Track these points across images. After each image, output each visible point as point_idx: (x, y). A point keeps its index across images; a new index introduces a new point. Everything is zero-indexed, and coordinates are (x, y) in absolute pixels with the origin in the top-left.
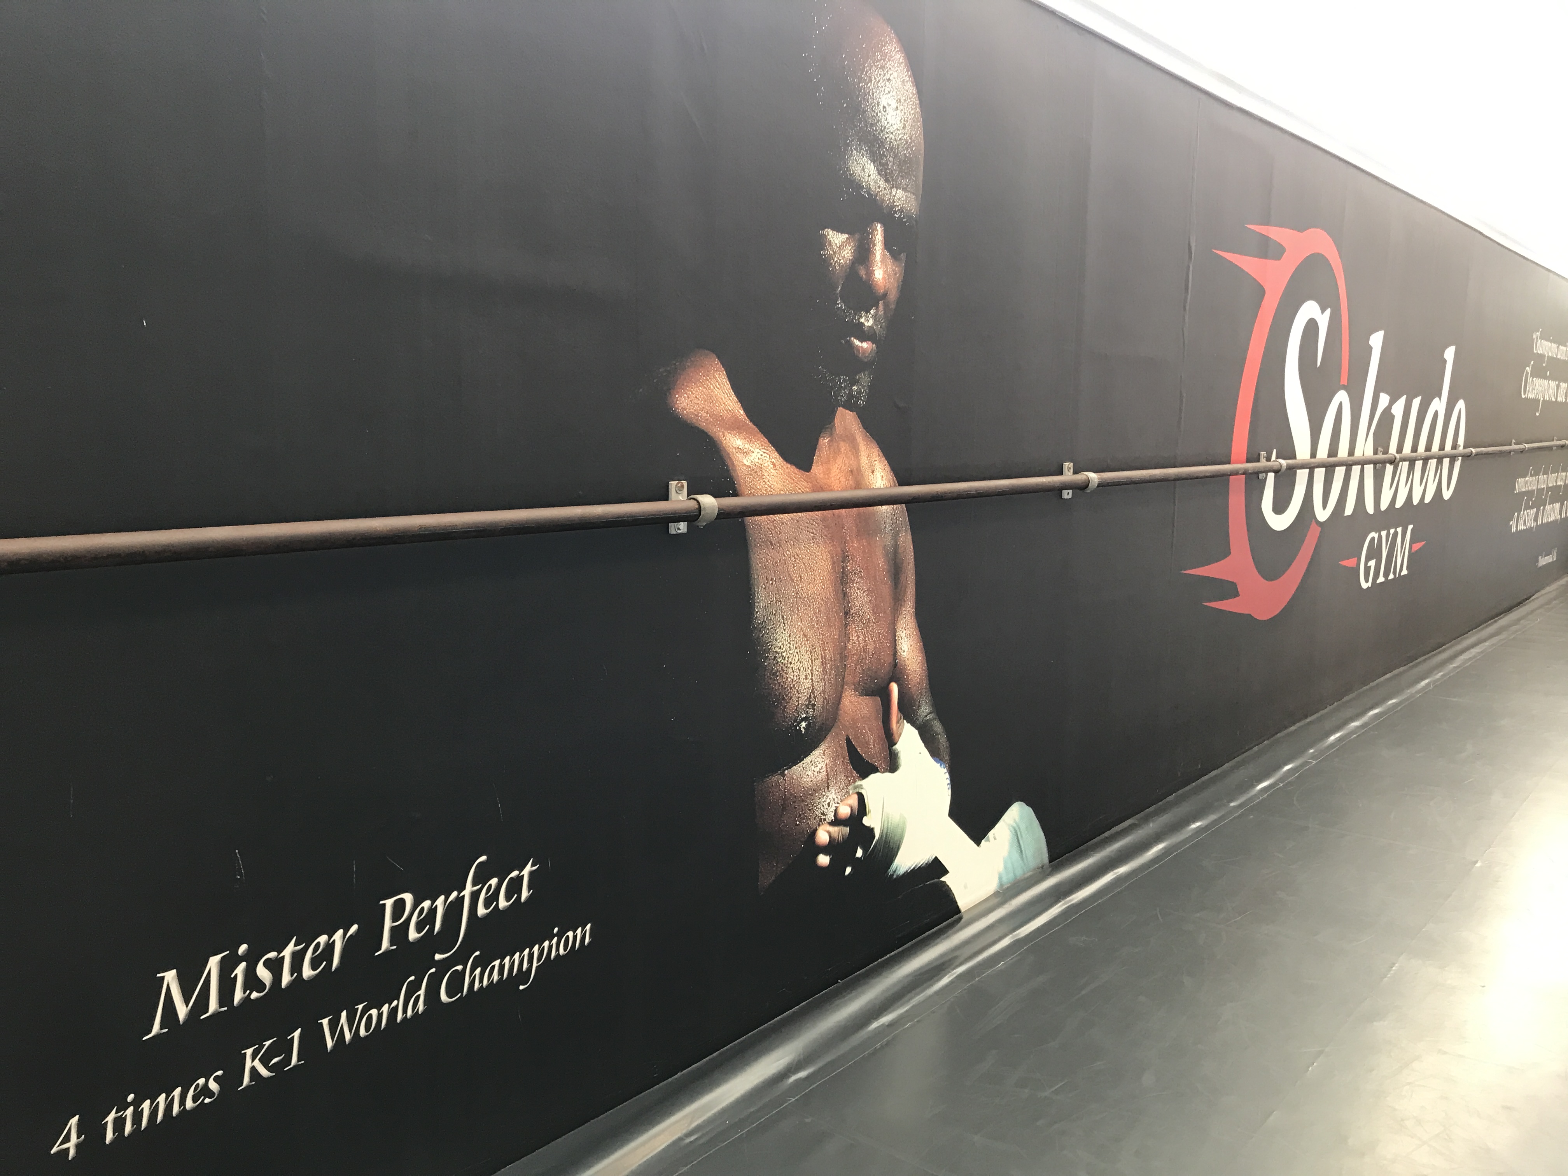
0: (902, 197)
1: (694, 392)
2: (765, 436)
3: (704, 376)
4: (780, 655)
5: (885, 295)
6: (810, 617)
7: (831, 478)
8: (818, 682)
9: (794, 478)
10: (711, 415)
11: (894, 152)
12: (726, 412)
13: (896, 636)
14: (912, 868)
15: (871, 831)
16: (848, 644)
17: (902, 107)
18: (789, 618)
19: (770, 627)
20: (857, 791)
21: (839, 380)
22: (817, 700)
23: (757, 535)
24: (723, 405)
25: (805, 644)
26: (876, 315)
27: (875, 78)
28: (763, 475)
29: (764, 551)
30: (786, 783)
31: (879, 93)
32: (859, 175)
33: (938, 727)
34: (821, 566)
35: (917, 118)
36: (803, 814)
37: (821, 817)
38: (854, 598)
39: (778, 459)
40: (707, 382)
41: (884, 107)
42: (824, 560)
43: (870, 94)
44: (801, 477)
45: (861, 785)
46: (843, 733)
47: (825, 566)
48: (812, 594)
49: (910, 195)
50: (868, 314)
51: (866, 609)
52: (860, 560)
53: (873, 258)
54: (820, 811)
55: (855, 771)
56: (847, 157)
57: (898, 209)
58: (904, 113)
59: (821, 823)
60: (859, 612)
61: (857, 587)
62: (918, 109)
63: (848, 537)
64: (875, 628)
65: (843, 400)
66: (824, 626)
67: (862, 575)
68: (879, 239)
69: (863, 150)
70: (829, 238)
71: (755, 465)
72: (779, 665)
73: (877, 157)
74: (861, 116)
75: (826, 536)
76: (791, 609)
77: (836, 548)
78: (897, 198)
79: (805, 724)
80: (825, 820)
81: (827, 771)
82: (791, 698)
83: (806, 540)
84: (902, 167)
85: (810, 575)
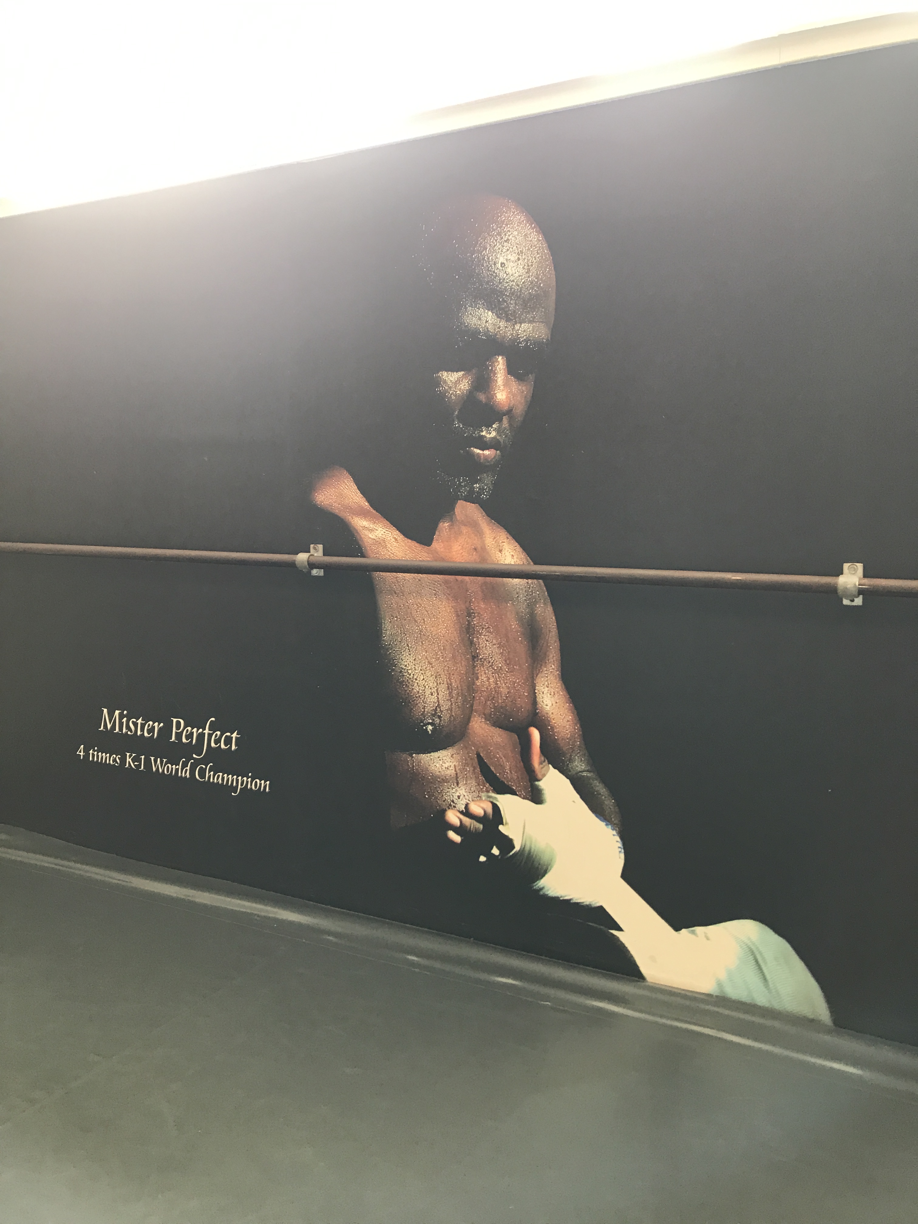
0: (528, 329)
2: (387, 520)
3: (336, 482)
4: (406, 671)
5: (509, 412)
6: (435, 651)
7: (453, 552)
8: (444, 701)
9: (415, 550)
10: (342, 506)
12: (354, 504)
13: (535, 690)
16: (477, 681)
18: (414, 647)
19: (396, 650)
20: (490, 800)
21: (459, 481)
22: (443, 714)
23: (382, 584)
25: (430, 669)
26: (499, 427)
27: (490, 245)
28: (386, 546)
29: (389, 596)
30: (414, 763)
31: (495, 255)
32: (475, 324)
34: (444, 616)
36: (431, 792)
37: (450, 803)
38: (482, 647)
39: (400, 536)
40: (339, 485)
41: (502, 264)
42: (447, 612)
43: (485, 259)
44: (422, 549)
45: (495, 797)
46: (473, 748)
47: (449, 616)
48: (436, 634)
49: (539, 324)
50: (490, 428)
51: (496, 658)
52: (487, 618)
53: (494, 384)
54: (449, 797)
55: (488, 784)
56: (460, 315)
57: (523, 339)
58: (528, 260)
59: (450, 807)
60: (488, 659)
61: (485, 639)
62: (546, 251)
63: (473, 598)
64: (508, 676)
65: (463, 495)
66: (449, 661)
67: (490, 630)
68: (500, 368)
69: (479, 304)
70: (443, 377)
71: (380, 538)
72: (405, 678)
73: (495, 305)
74: (475, 280)
75: (449, 595)
76: (416, 641)
77: (460, 605)
78: (522, 331)
79: (432, 727)
80: (454, 807)
81: (455, 771)
82: (417, 704)
83: (429, 595)
84: (526, 304)
85: (433, 620)
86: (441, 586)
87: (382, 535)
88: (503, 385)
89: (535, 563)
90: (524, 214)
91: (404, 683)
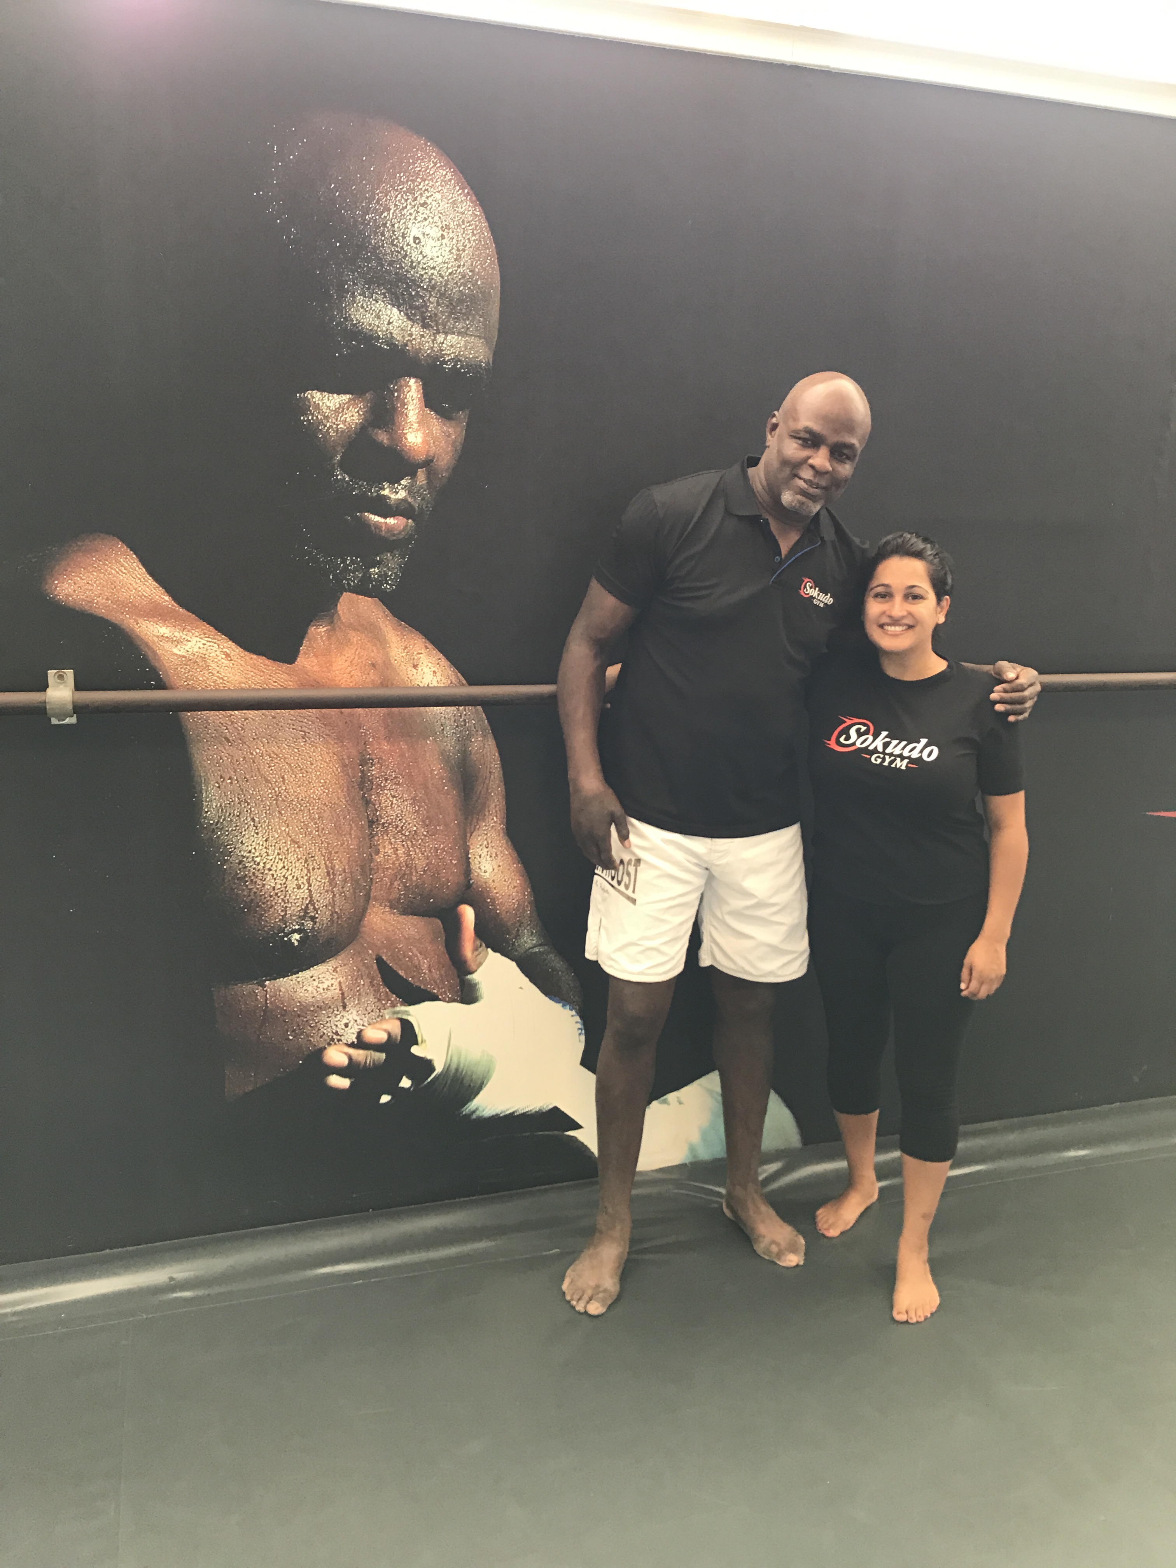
0: (458, 343)
1: (84, 578)
2: (208, 624)
3: (99, 561)
4: (250, 859)
5: (428, 463)
6: (304, 822)
7: (334, 671)
8: (321, 894)
9: (265, 670)
10: (114, 602)
11: (439, 291)
12: (139, 598)
13: (468, 854)
14: (508, 1113)
15: (427, 1065)
16: (377, 857)
18: (265, 822)
19: (230, 829)
20: (399, 1017)
21: (344, 561)
22: (319, 912)
23: (201, 730)
24: (134, 591)
25: (295, 851)
26: (412, 486)
27: (396, 205)
28: (209, 666)
29: (215, 747)
30: (267, 994)
31: (405, 223)
32: (371, 324)
33: (557, 963)
34: (320, 768)
36: (300, 1029)
37: (332, 1036)
38: (386, 807)
39: (235, 649)
40: (106, 567)
41: (415, 238)
42: (327, 763)
43: (388, 225)
44: (276, 669)
45: (406, 1012)
46: (370, 952)
47: (328, 768)
48: (306, 797)
49: (474, 339)
50: (396, 485)
51: (409, 819)
52: (394, 765)
53: (403, 419)
54: (329, 1030)
55: (394, 996)
56: (344, 305)
57: (450, 358)
58: (458, 241)
59: (331, 1042)
60: (395, 822)
61: (391, 794)
62: (486, 234)
63: (369, 738)
64: (428, 842)
65: (352, 584)
66: (330, 833)
67: (399, 781)
68: (412, 397)
69: (377, 293)
70: (314, 400)
71: (194, 655)
72: (249, 870)
73: (404, 300)
74: (369, 254)
75: (329, 735)
76: (268, 812)
77: (348, 749)
78: (447, 345)
79: (299, 936)
80: (339, 1040)
81: (341, 989)
82: (272, 906)
83: (291, 739)
84: (455, 307)
85: (300, 777)
86: (313, 723)
87: (199, 648)
88: (418, 423)
89: (471, 683)
90: (452, 170)
91: (247, 879)
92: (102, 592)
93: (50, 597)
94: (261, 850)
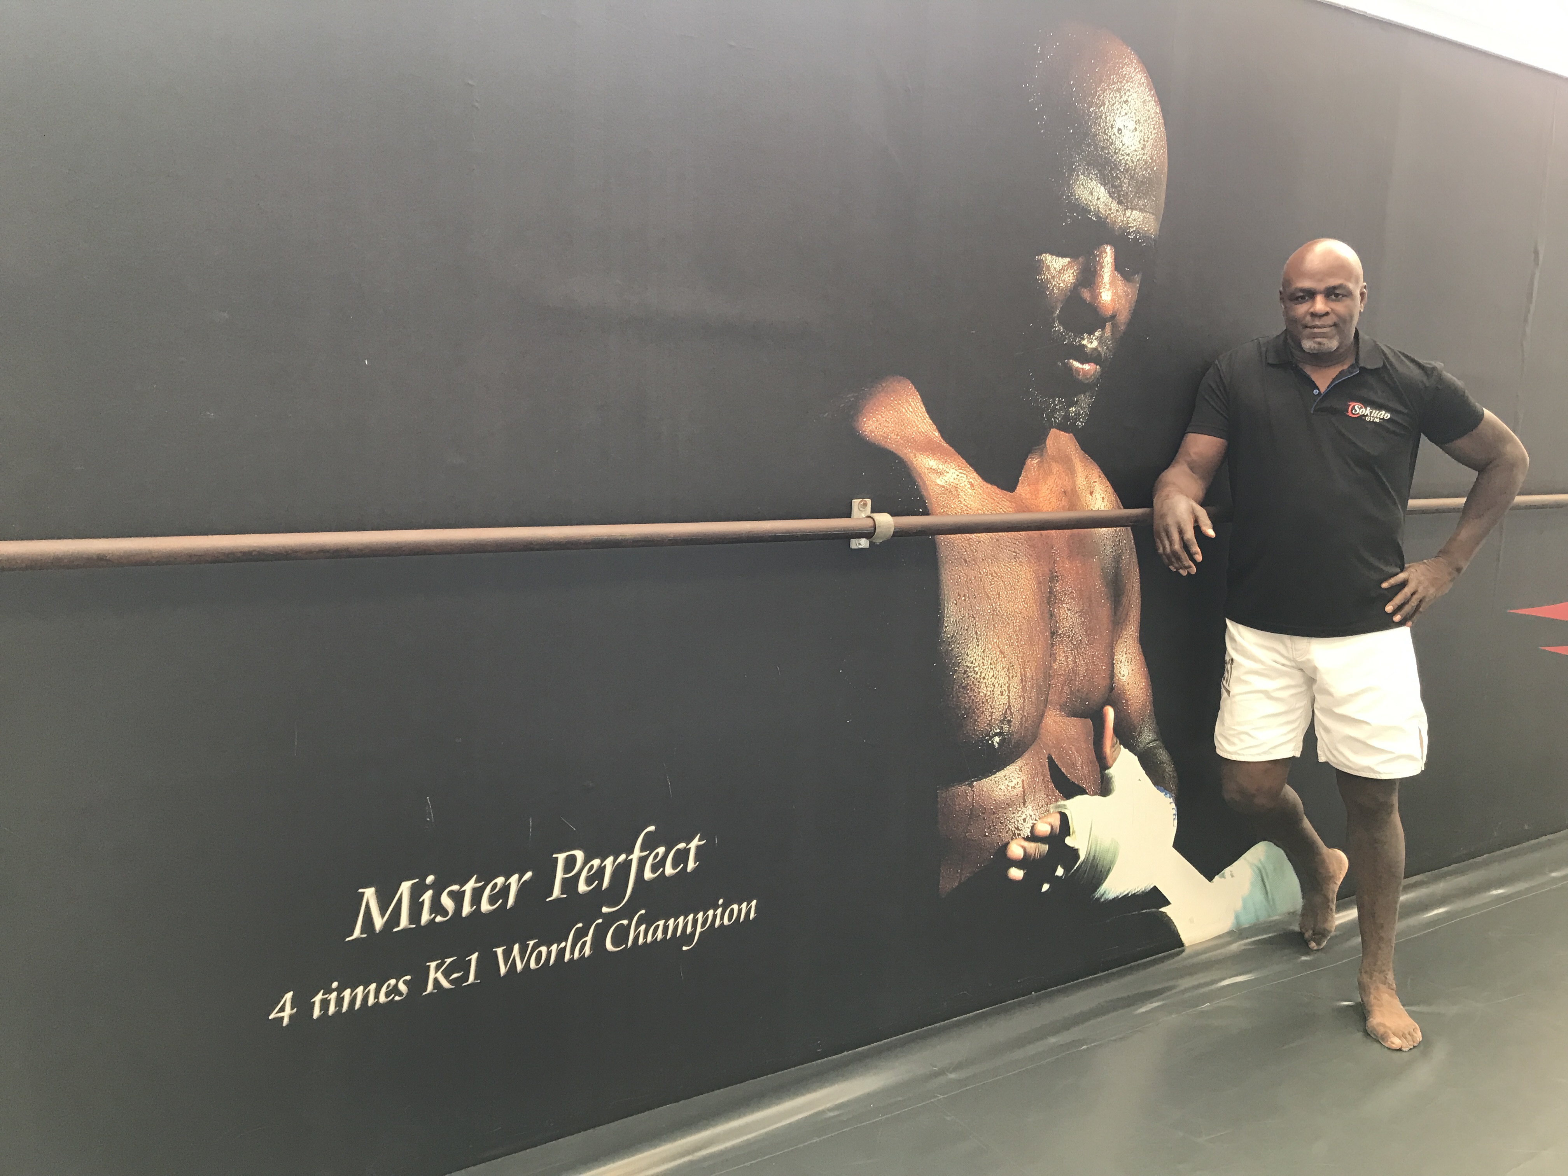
0: (1139, 218)
1: (883, 416)
2: (962, 457)
3: (895, 400)
4: (972, 669)
5: (1113, 317)
6: (1009, 634)
7: (1040, 498)
8: (1016, 699)
9: (995, 498)
10: (902, 437)
11: (1130, 174)
12: (918, 434)
13: (1114, 660)
14: (1124, 894)
15: (1074, 852)
16: (1054, 664)
17: (1141, 128)
18: (984, 635)
19: (961, 642)
20: (1060, 810)
21: (1054, 402)
22: (1014, 717)
24: (916, 428)
25: (1001, 660)
26: (1101, 337)
27: (1109, 101)
28: (959, 495)
29: (957, 568)
30: (974, 794)
31: (1113, 116)
32: (1086, 199)
33: (1163, 755)
34: (1024, 585)
35: (1159, 138)
36: (994, 826)
37: (1015, 831)
38: (1063, 619)
39: (977, 479)
40: (899, 406)
41: (1119, 129)
42: (1028, 580)
43: (1103, 117)
44: (1003, 497)
45: (1065, 805)
46: (1044, 751)
47: (1029, 585)
48: (1012, 612)
49: (1149, 215)
50: (1092, 336)
51: (1077, 630)
52: (1071, 581)
53: (1100, 280)
54: (1013, 825)
55: (1058, 791)
56: (1071, 183)
57: (1133, 230)
58: (1144, 133)
59: (1014, 837)
60: (1068, 633)
61: (1067, 608)
62: (1162, 128)
63: (1057, 558)
64: (1087, 650)
65: (1057, 421)
66: (1025, 644)
67: (1073, 596)
68: (1108, 261)
69: (1092, 173)
70: (1047, 262)
71: (950, 485)
72: (971, 679)
73: (1108, 181)
74: (1090, 141)
75: (1031, 556)
76: (987, 626)
77: (1043, 568)
78: (1132, 219)
79: (999, 739)
80: (1019, 834)
81: (1023, 787)
82: (983, 712)
83: (1007, 559)
84: (1139, 188)
85: (1010, 593)
86: (1022, 545)
88: (1110, 283)
89: (1125, 506)
90: (1145, 75)
91: (968, 687)
92: (894, 429)
93: (859, 433)
94: (980, 660)
